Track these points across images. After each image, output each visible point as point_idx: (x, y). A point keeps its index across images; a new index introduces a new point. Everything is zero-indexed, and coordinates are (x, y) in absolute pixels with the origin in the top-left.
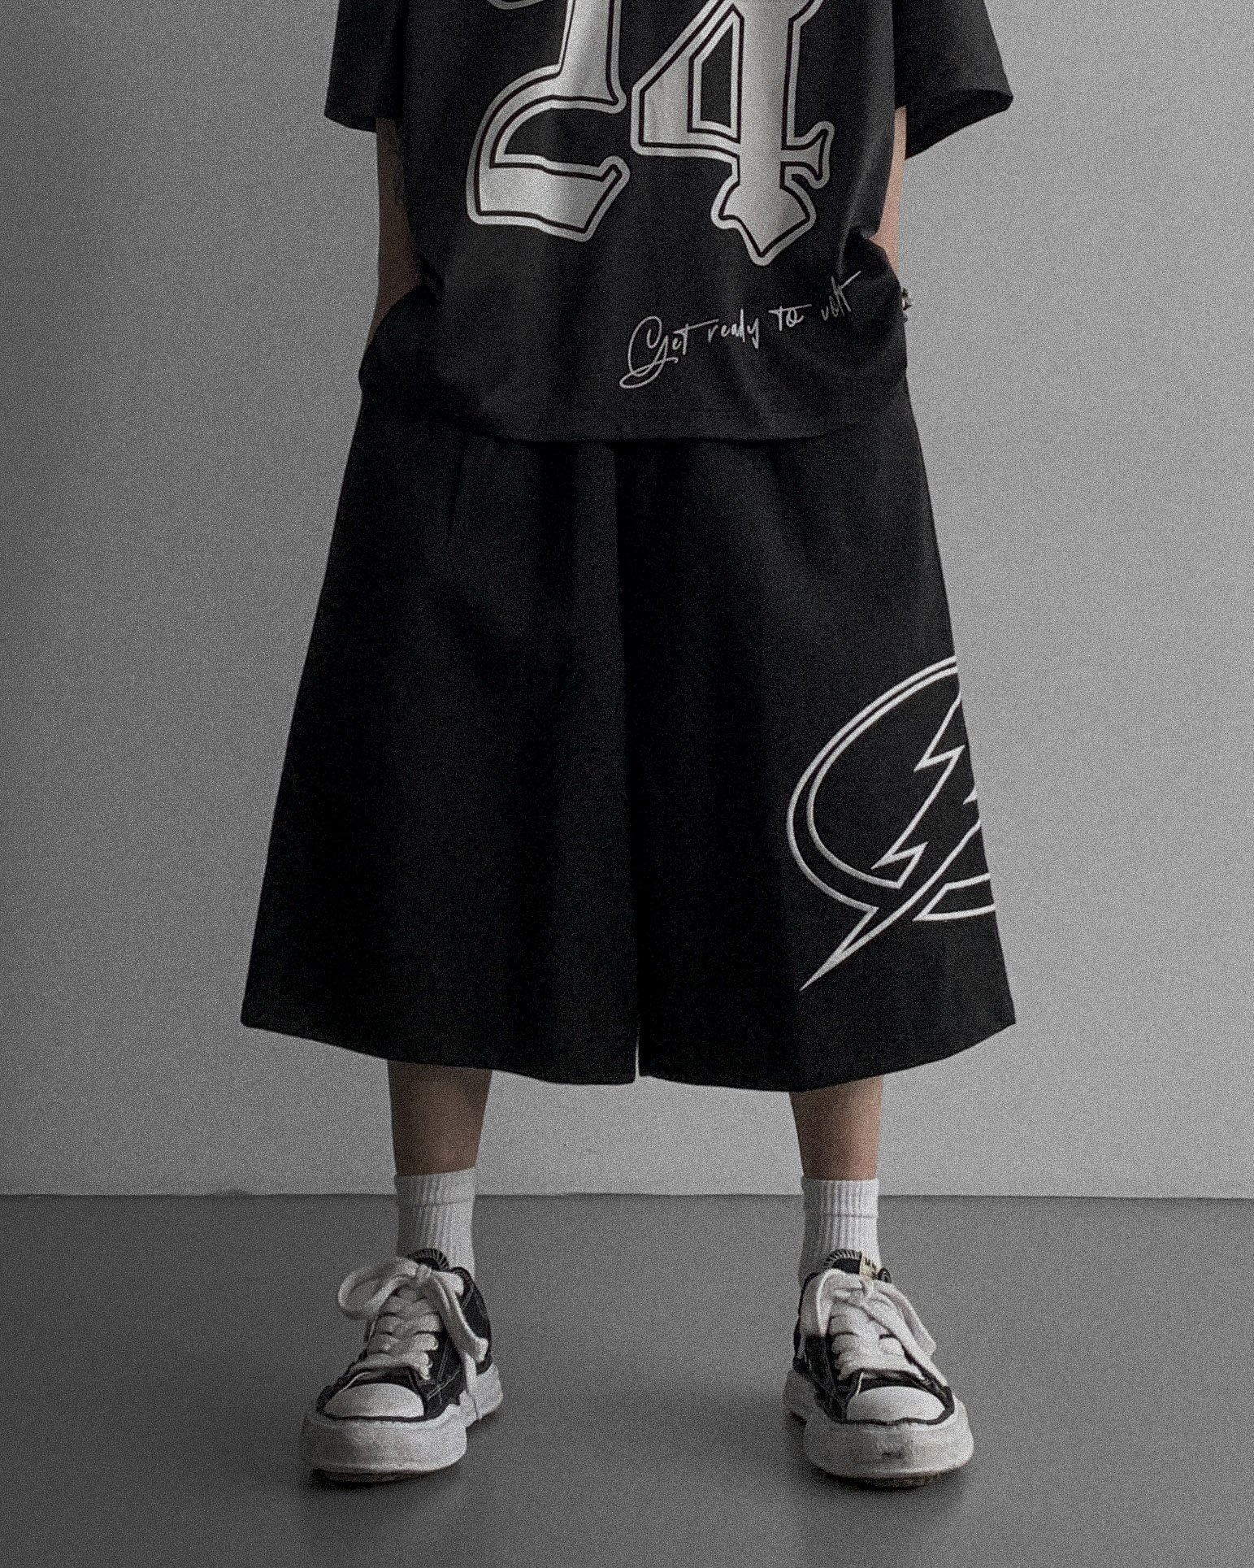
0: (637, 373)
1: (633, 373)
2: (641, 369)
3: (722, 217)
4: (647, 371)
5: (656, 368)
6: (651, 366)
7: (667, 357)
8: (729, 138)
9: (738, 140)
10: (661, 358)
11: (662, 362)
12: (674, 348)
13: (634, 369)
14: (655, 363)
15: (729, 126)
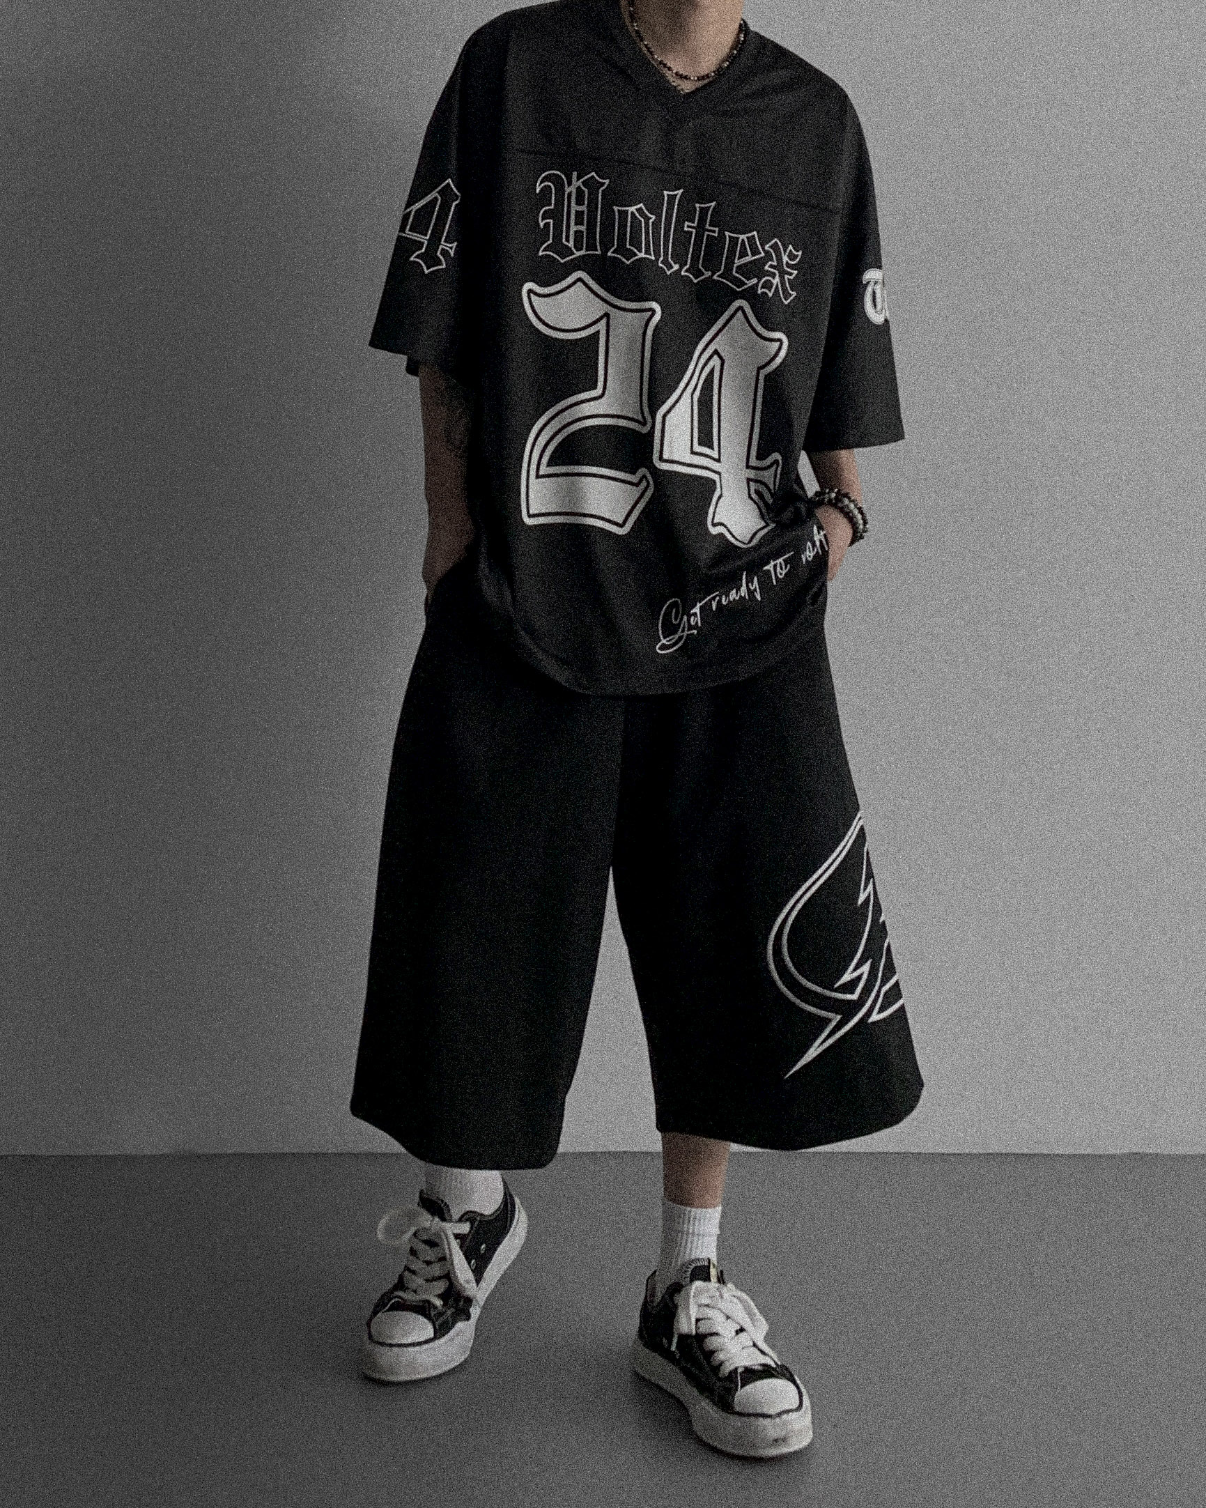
0: (667, 641)
1: (664, 641)
2: (668, 639)
3: (714, 525)
4: (673, 641)
5: (680, 638)
6: (677, 636)
7: (689, 630)
8: (714, 459)
9: (718, 460)
10: (683, 631)
11: (686, 633)
12: (692, 623)
13: (665, 638)
14: (679, 634)
15: (713, 449)
